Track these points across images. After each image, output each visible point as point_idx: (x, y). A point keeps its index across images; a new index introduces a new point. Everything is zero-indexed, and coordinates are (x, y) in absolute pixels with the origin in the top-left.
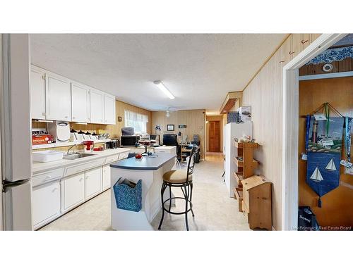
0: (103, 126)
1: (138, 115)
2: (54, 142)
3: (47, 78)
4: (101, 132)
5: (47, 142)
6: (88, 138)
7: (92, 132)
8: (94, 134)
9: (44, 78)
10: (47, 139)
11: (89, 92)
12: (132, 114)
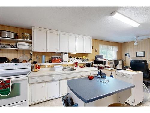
0: (86, 55)
1: (109, 47)
2: (62, 62)
3: (59, 35)
4: (84, 57)
5: (59, 62)
6: (77, 61)
7: (79, 58)
8: (81, 59)
9: (58, 35)
10: (60, 61)
11: (77, 37)
12: (105, 46)
